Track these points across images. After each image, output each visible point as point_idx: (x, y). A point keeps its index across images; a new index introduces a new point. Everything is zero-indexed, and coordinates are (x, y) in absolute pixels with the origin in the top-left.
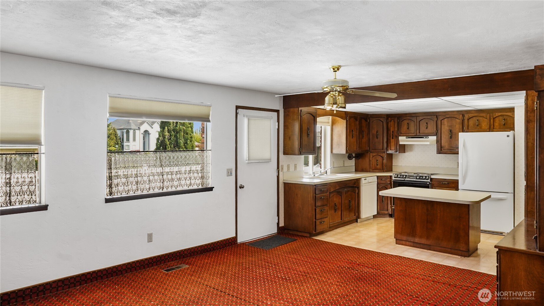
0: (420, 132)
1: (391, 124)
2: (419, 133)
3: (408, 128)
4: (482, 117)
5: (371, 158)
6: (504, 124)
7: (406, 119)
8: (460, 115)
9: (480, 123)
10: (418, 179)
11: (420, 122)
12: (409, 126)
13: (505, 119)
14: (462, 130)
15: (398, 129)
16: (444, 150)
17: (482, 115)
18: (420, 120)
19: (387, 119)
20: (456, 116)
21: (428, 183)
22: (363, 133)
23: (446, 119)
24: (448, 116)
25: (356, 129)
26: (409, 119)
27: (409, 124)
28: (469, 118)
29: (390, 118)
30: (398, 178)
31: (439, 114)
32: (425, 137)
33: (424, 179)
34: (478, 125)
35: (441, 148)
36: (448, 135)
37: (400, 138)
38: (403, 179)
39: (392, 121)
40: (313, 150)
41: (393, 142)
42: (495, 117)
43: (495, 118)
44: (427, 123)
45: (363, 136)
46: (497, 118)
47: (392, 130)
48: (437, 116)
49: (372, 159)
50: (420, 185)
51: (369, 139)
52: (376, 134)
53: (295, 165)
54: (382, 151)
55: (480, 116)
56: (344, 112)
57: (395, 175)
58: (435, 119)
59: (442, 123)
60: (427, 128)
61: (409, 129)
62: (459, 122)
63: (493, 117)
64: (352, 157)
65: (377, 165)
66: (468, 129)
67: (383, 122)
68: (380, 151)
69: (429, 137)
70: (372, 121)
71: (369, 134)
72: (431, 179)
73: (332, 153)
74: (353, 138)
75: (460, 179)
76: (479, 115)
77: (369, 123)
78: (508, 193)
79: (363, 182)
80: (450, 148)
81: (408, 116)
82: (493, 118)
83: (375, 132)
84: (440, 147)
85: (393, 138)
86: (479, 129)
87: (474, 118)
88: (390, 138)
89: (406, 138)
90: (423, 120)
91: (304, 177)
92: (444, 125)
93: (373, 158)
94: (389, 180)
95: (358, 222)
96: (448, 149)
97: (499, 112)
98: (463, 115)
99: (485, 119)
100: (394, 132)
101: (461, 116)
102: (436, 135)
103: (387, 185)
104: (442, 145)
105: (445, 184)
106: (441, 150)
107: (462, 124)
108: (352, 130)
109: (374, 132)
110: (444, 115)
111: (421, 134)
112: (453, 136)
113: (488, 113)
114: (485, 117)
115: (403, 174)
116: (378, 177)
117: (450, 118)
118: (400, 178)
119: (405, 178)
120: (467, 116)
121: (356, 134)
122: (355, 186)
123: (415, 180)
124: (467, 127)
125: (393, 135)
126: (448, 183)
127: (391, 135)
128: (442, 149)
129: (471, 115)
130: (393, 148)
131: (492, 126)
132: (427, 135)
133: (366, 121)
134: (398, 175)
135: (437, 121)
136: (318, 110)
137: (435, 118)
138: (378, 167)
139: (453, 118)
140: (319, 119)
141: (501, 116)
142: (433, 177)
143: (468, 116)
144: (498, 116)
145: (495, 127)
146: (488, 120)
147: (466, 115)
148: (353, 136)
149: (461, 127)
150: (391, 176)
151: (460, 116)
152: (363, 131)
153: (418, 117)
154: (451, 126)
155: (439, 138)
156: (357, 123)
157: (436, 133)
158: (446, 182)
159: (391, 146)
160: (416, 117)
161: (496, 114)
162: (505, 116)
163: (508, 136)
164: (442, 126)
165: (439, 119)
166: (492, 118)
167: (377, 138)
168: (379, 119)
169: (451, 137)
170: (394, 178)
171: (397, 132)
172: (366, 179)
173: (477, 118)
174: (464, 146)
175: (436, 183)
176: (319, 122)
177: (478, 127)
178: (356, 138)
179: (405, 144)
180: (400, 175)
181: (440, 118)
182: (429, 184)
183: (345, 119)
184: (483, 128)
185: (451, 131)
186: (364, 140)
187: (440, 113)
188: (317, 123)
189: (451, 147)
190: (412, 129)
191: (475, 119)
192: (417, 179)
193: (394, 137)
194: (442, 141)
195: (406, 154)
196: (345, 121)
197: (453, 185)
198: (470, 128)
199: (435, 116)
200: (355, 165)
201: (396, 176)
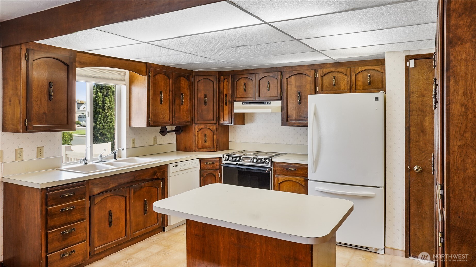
0: (261, 96)
1: (224, 84)
2: (259, 96)
3: (245, 90)
4: (340, 72)
5: (197, 132)
6: (370, 83)
7: (242, 78)
8: (312, 70)
9: (338, 82)
10: (256, 163)
11: (260, 81)
12: (246, 86)
13: (371, 76)
14: (314, 91)
15: (233, 92)
16: (291, 120)
17: (340, 69)
18: (261, 79)
19: (219, 78)
20: (306, 72)
21: (268, 169)
22: (182, 96)
23: (294, 76)
24: (296, 72)
25: (168, 91)
26: (246, 77)
27: (246, 84)
28: (324, 74)
29: (222, 77)
30: (230, 161)
31: (285, 70)
32: (266, 103)
33: (263, 163)
34: (335, 85)
35: (287, 117)
36: (296, 98)
37: (236, 104)
38: (235, 163)
39: (226, 80)
40: (66, 123)
41: (226, 108)
42: (357, 72)
43: (358, 74)
44: (269, 83)
45: (182, 101)
46: (360, 73)
47: (225, 94)
48: (281, 72)
49: (198, 134)
50: (258, 172)
51: (193, 106)
52: (203, 98)
53: (39, 149)
54: (212, 122)
55: (338, 72)
56: (145, 65)
57: (226, 156)
58: (279, 77)
59: (289, 83)
60: (269, 89)
61: (247, 90)
62: (311, 81)
63: (355, 73)
64: (166, 131)
65: (205, 142)
66: (322, 90)
67: (213, 82)
68: (208, 122)
69: (272, 102)
70: (197, 81)
71: (192, 98)
72: (273, 163)
73: (130, 125)
74: (163, 104)
75: (310, 163)
76: (337, 70)
77: (193, 84)
78: (376, 187)
79: (171, 169)
80: (299, 118)
81: (245, 73)
82: (355, 75)
83: (203, 96)
84: (285, 117)
85: (226, 105)
86: (336, 90)
87: (330, 74)
88: (222, 105)
89: (243, 104)
90: (264, 78)
91: (63, 168)
92: (291, 85)
93: (200, 132)
94: (218, 164)
95: (165, 231)
96: (296, 120)
97: (362, 66)
98: (316, 71)
99: (345, 76)
100: (227, 95)
101: (313, 72)
102: (281, 99)
103: (215, 171)
104: (289, 113)
105: (291, 170)
106: (287, 121)
107: (314, 84)
108: (161, 93)
109: (201, 95)
110: (291, 71)
111: (261, 99)
112: (303, 101)
113: (349, 67)
114: (344, 72)
115: (237, 155)
116: (201, 160)
117: (299, 75)
118: (231, 161)
119: (239, 161)
120: (320, 72)
121: (168, 97)
122: (155, 177)
123: (251, 164)
124: (321, 88)
125: (226, 100)
126: (295, 170)
127: (224, 99)
128: (289, 119)
129: (326, 70)
130: (226, 118)
131: (354, 86)
132: (269, 101)
133: (188, 80)
134: (229, 157)
135: (281, 80)
136: (78, 54)
137: (280, 75)
138: (207, 144)
139: (302, 75)
140: (79, 71)
141: (365, 72)
142: (274, 160)
143: (322, 71)
144: (362, 71)
145: (358, 87)
146: (348, 77)
147: (320, 70)
148: (161, 100)
149: (313, 87)
150: (220, 158)
151: (311, 72)
152: (182, 94)
153: (257, 74)
154: (299, 87)
155: (285, 103)
156: (171, 81)
157: (281, 97)
158: (292, 167)
159: (224, 115)
160: (254, 75)
161: (359, 69)
162: (370, 71)
163: (377, 99)
164: (289, 86)
165: (284, 76)
166: (353, 74)
167: (205, 104)
168: (208, 77)
169: (300, 102)
170: (223, 161)
171: (232, 96)
172: (178, 166)
173: (334, 75)
174: (315, 114)
175: (279, 168)
176: (81, 75)
177: (336, 88)
178: (168, 104)
179: (244, 113)
180: (233, 157)
181: (286, 75)
182: (269, 171)
183: (146, 75)
184: (342, 88)
185: (300, 93)
186: (185, 107)
187: (285, 68)
188: (77, 77)
189: (300, 116)
190: (251, 90)
191: (331, 76)
192: (253, 162)
193: (227, 103)
194: (289, 108)
195: (246, 126)
196: (145, 78)
197: (302, 173)
198: (324, 89)
199: (280, 73)
200: (177, 142)
201: (227, 158)
